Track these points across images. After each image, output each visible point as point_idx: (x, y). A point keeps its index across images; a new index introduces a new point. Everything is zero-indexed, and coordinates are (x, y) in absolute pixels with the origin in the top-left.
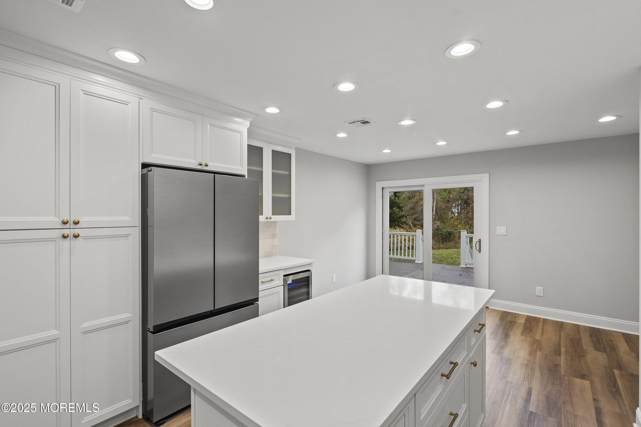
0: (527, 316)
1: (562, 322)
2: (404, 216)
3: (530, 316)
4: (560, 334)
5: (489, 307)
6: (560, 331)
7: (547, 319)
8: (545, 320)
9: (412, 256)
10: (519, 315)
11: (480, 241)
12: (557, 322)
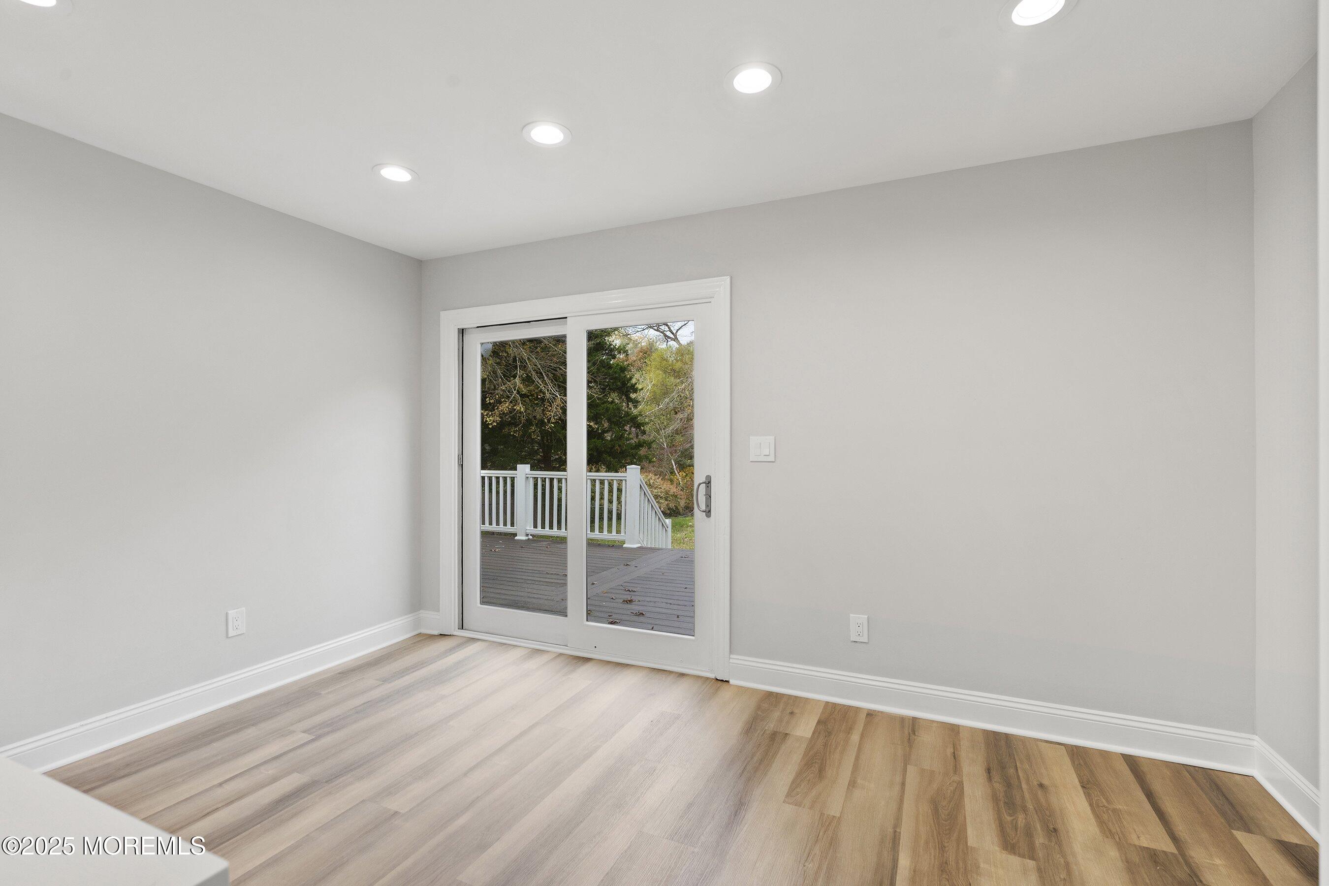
0: (827, 703)
1: (914, 719)
2: (645, 442)
3: (834, 705)
4: (905, 770)
5: (731, 682)
6: (906, 760)
7: (878, 712)
8: (871, 715)
9: (618, 532)
10: (807, 700)
11: (709, 482)
12: (902, 719)
